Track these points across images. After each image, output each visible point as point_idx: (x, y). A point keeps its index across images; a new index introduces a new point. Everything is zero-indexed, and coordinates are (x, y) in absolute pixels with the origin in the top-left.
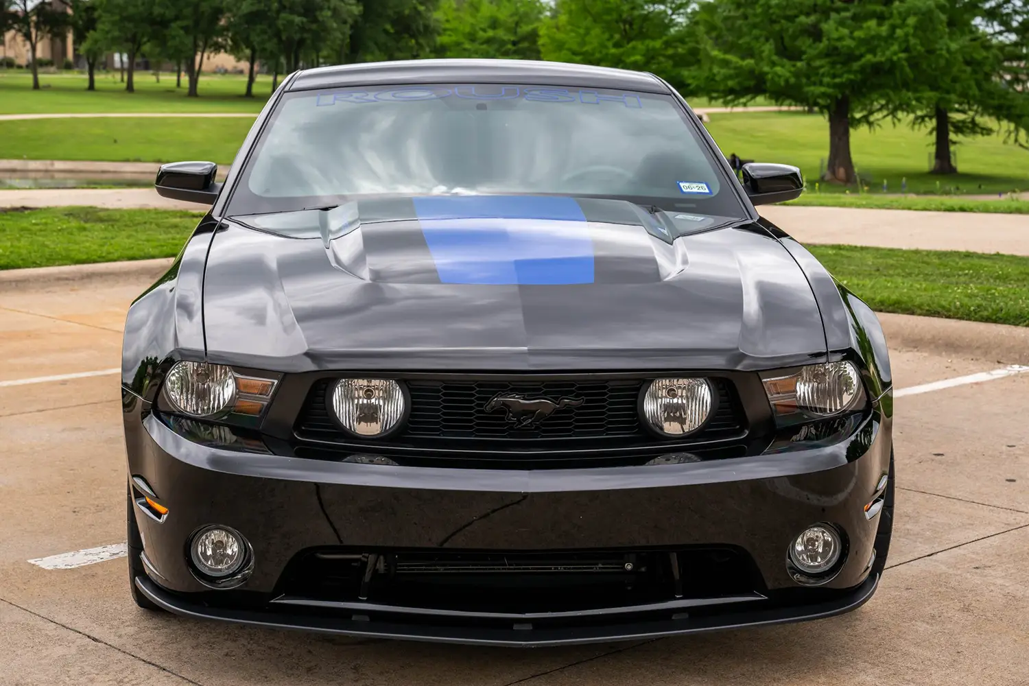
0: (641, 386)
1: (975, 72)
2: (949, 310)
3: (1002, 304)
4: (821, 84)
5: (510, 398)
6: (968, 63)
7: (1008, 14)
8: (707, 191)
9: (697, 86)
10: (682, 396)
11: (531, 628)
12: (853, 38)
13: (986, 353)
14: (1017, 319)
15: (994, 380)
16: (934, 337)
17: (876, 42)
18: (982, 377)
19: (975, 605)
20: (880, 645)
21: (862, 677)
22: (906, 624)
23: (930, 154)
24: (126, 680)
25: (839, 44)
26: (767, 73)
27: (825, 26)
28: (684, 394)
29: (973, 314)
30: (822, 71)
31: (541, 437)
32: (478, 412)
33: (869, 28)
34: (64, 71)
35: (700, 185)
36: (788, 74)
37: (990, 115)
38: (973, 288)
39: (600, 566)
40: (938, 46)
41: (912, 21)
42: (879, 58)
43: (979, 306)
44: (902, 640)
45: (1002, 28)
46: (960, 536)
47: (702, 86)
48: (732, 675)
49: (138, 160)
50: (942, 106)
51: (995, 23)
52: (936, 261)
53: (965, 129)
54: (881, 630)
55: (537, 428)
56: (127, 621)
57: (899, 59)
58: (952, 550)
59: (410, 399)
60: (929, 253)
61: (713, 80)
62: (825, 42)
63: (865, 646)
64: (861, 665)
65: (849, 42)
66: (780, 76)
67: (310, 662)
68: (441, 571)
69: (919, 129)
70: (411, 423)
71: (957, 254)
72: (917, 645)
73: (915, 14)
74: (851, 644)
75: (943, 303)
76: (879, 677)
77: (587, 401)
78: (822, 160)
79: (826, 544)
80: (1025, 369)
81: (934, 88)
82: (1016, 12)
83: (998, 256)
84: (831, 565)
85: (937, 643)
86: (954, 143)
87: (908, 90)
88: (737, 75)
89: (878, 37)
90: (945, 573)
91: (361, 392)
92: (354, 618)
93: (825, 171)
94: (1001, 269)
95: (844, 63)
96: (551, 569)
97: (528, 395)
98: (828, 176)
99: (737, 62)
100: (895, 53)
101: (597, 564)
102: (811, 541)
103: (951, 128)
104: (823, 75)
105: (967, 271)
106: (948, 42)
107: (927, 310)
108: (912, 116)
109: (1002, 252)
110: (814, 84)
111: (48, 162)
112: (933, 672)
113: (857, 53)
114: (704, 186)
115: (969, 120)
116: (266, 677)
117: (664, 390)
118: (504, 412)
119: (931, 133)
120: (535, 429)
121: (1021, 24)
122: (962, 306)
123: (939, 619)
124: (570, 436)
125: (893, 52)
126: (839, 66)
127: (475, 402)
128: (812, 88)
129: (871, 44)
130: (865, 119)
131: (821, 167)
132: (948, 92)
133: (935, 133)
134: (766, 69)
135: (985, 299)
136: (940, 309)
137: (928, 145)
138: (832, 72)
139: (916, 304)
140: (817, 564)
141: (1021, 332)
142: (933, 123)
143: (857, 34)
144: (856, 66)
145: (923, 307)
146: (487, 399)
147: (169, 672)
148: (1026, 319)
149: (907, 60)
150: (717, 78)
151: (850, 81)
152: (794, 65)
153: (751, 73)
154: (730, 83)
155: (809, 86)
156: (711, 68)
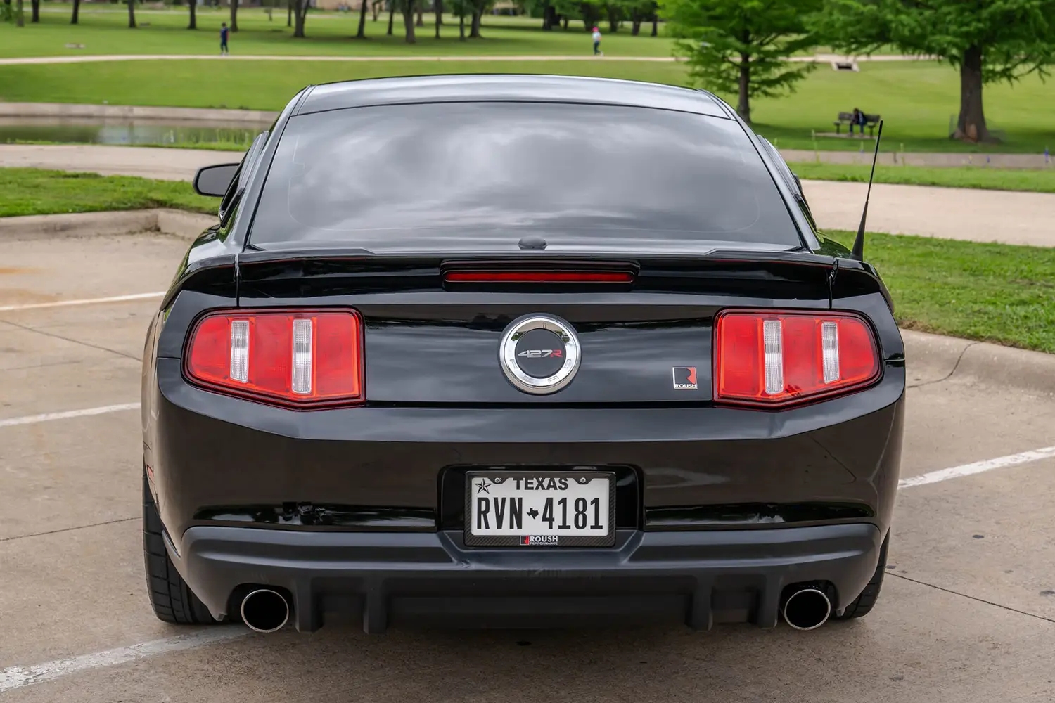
4: (947, 33)
9: (817, 33)
26: (891, 22)
30: (948, 18)
34: (172, 7)
36: (913, 24)
47: (822, 32)
49: (223, 107)
57: (1032, 7)
61: (833, 26)
66: (904, 25)
78: (952, 117)
88: (859, 22)
93: (955, 128)
98: (959, 134)
99: (858, 8)
104: (950, 22)
110: (941, 32)
111: (127, 108)
126: (967, 14)
128: (937, 37)
130: (1006, 74)
131: (951, 125)
134: (890, 17)
138: (959, 19)
144: (985, 13)
150: (837, 25)
151: (980, 31)
152: (921, 14)
153: (875, 20)
154: (850, 29)
155: (933, 34)
156: (831, 14)
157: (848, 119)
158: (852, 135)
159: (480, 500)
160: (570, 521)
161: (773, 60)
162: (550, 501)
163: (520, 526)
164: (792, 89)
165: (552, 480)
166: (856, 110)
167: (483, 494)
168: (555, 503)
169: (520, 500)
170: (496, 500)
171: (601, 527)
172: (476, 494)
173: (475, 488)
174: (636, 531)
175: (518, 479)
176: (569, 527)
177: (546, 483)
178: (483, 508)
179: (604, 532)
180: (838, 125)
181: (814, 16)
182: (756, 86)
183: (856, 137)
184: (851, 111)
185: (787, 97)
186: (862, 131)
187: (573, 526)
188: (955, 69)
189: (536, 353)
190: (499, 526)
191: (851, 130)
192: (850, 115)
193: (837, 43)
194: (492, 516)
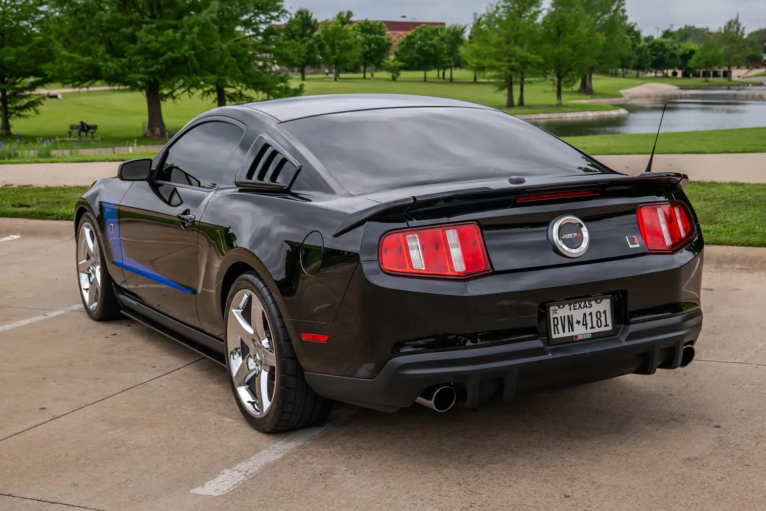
1: (238, 61)
4: (139, 73)
6: (234, 56)
7: (256, 24)
9: (53, 76)
12: (158, 42)
17: (173, 44)
25: (148, 46)
26: (102, 66)
27: (139, 34)
30: (138, 64)
33: (168, 35)
36: (116, 67)
37: (251, 88)
40: (214, 46)
41: (196, 30)
42: (176, 55)
45: (254, 33)
47: (56, 75)
50: (220, 84)
51: (250, 30)
53: (236, 99)
57: (190, 55)
61: (63, 71)
62: (139, 45)
65: (155, 45)
66: (111, 68)
69: (206, 99)
73: (198, 25)
78: (144, 124)
81: (214, 73)
82: (261, 22)
87: (197, 75)
88: (80, 68)
89: (175, 40)
93: (146, 130)
95: (154, 58)
98: (149, 134)
99: (80, 59)
100: (187, 51)
103: (226, 97)
104: (140, 66)
106: (221, 43)
108: (201, 91)
110: (135, 72)
113: (162, 51)
115: (238, 92)
121: (266, 30)
125: (185, 50)
128: (133, 75)
129: (170, 45)
130: (171, 95)
132: (223, 75)
133: (217, 102)
134: (101, 63)
138: (145, 64)
142: (215, 96)
143: (160, 39)
144: (161, 60)
149: (195, 55)
150: (67, 70)
151: (158, 70)
152: (120, 61)
153: (90, 66)
154: (76, 73)
155: (131, 74)
156: (61, 63)
157: (76, 129)
158: (81, 138)
159: (554, 318)
160: (595, 325)
161: (22, 94)
162: (585, 315)
163: (573, 331)
164: (37, 112)
165: (585, 303)
166: (82, 123)
167: (555, 315)
168: (587, 315)
169: (572, 316)
170: (561, 317)
171: (608, 325)
172: (552, 316)
173: (551, 312)
174: (623, 325)
175: (570, 305)
176: (594, 328)
177: (582, 306)
178: (556, 323)
179: (610, 328)
180: (70, 133)
181: (50, 65)
182: (13, 111)
183: (83, 139)
184: (78, 123)
185: (34, 117)
186: (87, 135)
187: (596, 327)
188: (143, 94)
189: (570, 236)
190: (564, 332)
191: (80, 135)
192: (78, 126)
193: (66, 81)
194: (560, 327)
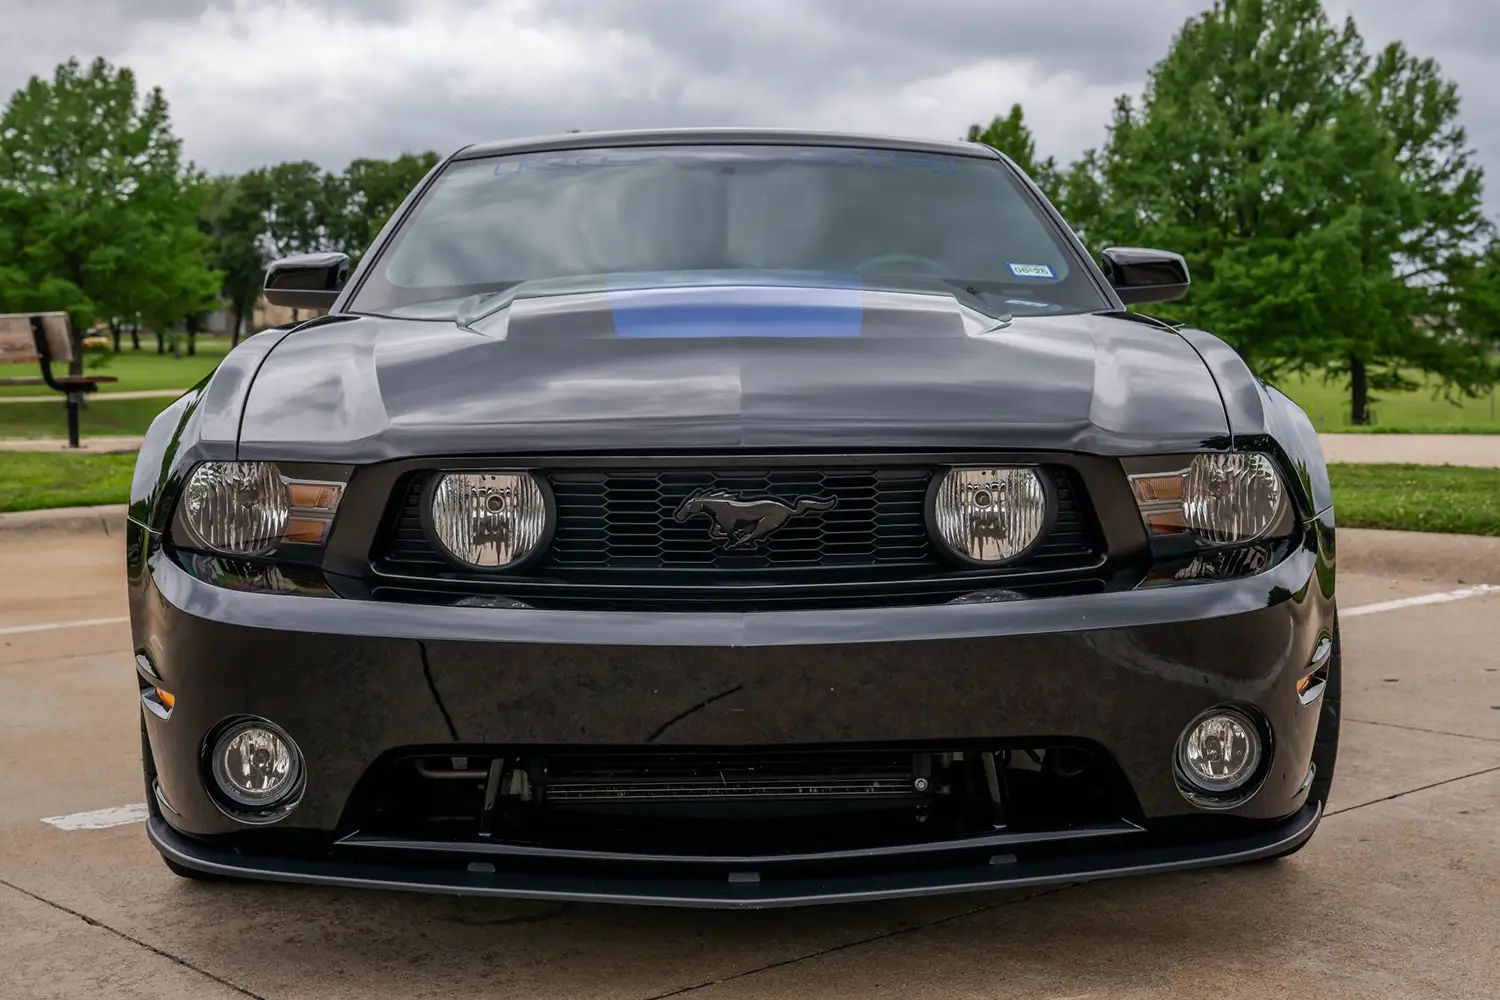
0: (930, 480)
1: (1395, 315)
2: (1390, 520)
3: (1460, 510)
5: (713, 498)
6: (1386, 305)
7: (1431, 249)
8: (1050, 275)
10: (999, 502)
11: (758, 880)
12: (1248, 276)
13: (1442, 572)
14: (1482, 527)
15: (1456, 601)
16: (1371, 555)
17: (1277, 281)
18: (1440, 597)
19: (1469, 860)
20: (1326, 915)
21: (1298, 962)
22: (1366, 887)
23: (1345, 415)
24: (115, 978)
25: (1233, 284)
27: (1216, 263)
28: (1003, 498)
29: (1422, 523)
31: (769, 567)
32: (666, 524)
33: (1269, 265)
35: (1039, 267)
37: (1417, 366)
38: (1418, 495)
39: (876, 785)
40: (1350, 284)
41: (1319, 255)
42: (1281, 300)
43: (1430, 513)
44: (1361, 909)
45: (1425, 266)
46: (1436, 775)
48: (1090, 961)
50: (1358, 355)
51: (1418, 260)
52: (1368, 473)
53: (1386, 384)
54: (1326, 896)
55: (761, 551)
56: (153, 896)
58: (1424, 790)
59: (554, 505)
60: (1357, 466)
62: (1216, 284)
63: (1303, 918)
64: (1299, 944)
65: (1246, 282)
67: (420, 950)
68: (622, 796)
69: (1333, 385)
70: (560, 545)
71: (1396, 467)
72: (1386, 915)
73: (1322, 248)
74: (1281, 914)
75: (1382, 510)
76: (1328, 961)
77: (842, 505)
79: (1238, 743)
80: (1496, 588)
81: (1347, 334)
82: (1440, 246)
83: (1447, 468)
84: (1246, 776)
85: (1415, 912)
86: (1373, 400)
87: (1319, 336)
89: (1279, 275)
90: (1417, 820)
91: (482, 499)
92: (471, 867)
94: (1454, 479)
95: (1242, 306)
96: (797, 790)
97: (745, 494)
100: (1301, 293)
101: (872, 783)
102: (1212, 742)
103: (1369, 383)
105: (1409, 482)
106: (1363, 280)
107: (1361, 521)
108: (1322, 372)
109: (1451, 463)
112: (1414, 952)
113: (1256, 293)
114: (1047, 269)
115: (1391, 373)
116: (341, 972)
117: (970, 494)
118: (706, 524)
119: (1347, 389)
120: (757, 553)
121: (1448, 260)
122: (1407, 513)
123: (1415, 880)
124: (818, 564)
125: (1298, 291)
127: (659, 507)
129: (1272, 283)
132: (1365, 338)
133: (1351, 389)
135: (1437, 506)
136: (1378, 519)
137: (1343, 404)
139: (1347, 513)
140: (1223, 777)
141: (1489, 543)
142: (1346, 378)
143: (1256, 271)
145: (1355, 518)
146: (677, 502)
147: (188, 966)
148: (1492, 527)
149: (1316, 300)
